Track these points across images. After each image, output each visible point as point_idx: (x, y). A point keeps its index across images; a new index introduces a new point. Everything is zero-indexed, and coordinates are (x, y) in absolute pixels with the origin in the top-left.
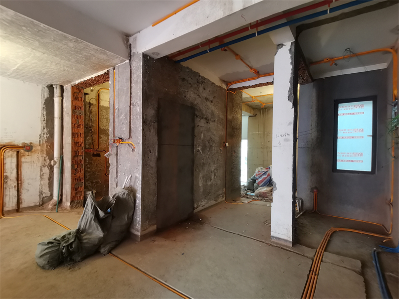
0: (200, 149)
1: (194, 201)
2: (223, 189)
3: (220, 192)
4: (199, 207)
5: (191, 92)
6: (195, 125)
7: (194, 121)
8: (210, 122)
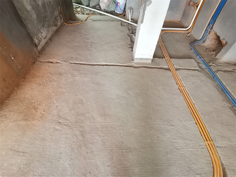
1: (31, 35)
2: (58, 8)
3: (56, 13)
4: (41, 40)
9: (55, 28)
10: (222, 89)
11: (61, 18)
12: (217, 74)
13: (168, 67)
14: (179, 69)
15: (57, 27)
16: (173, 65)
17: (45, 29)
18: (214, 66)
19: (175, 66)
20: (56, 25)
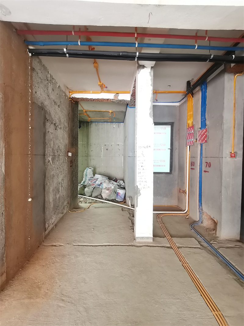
0: (50, 159)
1: (46, 220)
2: (67, 199)
3: (66, 203)
4: (50, 226)
5: (42, 90)
6: (46, 130)
7: (45, 126)
8: (58, 128)
9: (61, 215)
10: (226, 264)
11: (67, 207)
12: (219, 251)
13: (170, 245)
14: (181, 247)
15: (63, 215)
16: (175, 244)
17: (55, 216)
18: (216, 244)
19: (176, 244)
20: (62, 213)
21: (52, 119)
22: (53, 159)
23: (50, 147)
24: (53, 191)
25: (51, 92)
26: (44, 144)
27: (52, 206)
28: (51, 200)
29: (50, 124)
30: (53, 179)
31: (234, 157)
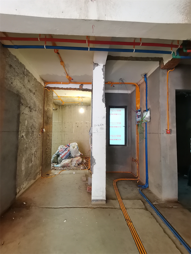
0: (24, 134)
1: (17, 186)
2: (40, 167)
3: (38, 170)
4: (21, 190)
5: (18, 81)
6: (20, 112)
7: (20, 109)
8: (33, 111)
9: (32, 181)
11: (40, 174)
15: (35, 180)
17: (26, 182)
18: (158, 205)
19: (125, 206)
20: (34, 179)
21: (27, 103)
22: (27, 135)
23: (24, 125)
24: (25, 161)
25: (26, 83)
26: (18, 122)
27: (24, 173)
28: (23, 168)
29: (24, 107)
30: (25, 151)
31: (169, 133)
